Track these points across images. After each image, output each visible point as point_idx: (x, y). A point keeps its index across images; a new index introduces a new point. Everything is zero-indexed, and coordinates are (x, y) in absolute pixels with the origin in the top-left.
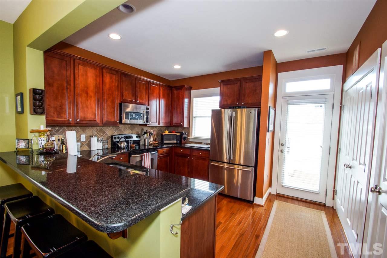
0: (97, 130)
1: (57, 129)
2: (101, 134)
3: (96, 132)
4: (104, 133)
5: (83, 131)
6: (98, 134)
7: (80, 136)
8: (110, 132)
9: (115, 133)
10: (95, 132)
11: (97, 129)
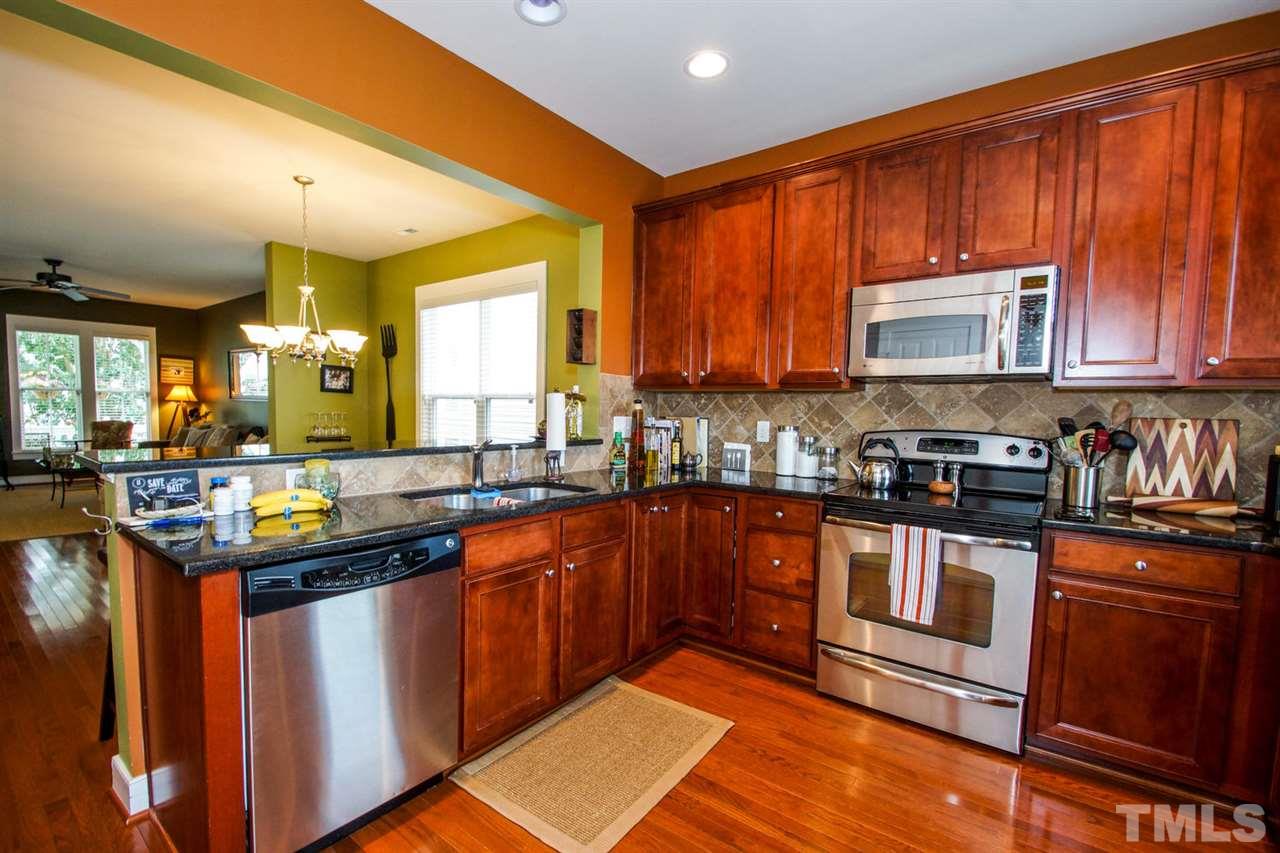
0: (811, 407)
1: (703, 401)
2: (826, 424)
3: (806, 414)
4: (836, 420)
5: (765, 410)
6: (813, 421)
7: (756, 426)
8: (865, 416)
9: (885, 421)
10: (801, 415)
11: (809, 403)
